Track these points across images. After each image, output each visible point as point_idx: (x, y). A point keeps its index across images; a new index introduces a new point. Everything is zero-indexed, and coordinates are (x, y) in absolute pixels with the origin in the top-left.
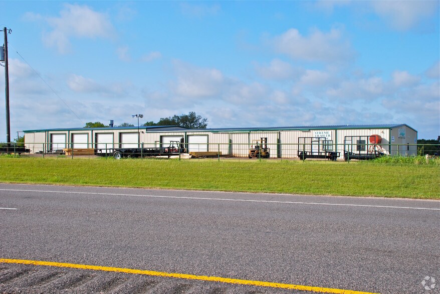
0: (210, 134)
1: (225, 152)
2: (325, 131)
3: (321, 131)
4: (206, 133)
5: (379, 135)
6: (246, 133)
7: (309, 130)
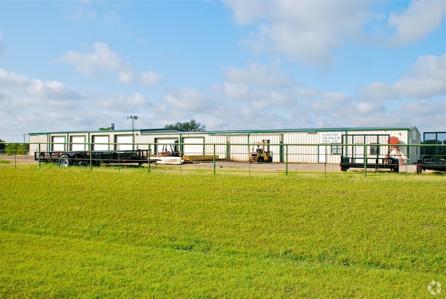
0: (206, 136)
1: (222, 156)
2: (334, 133)
3: (329, 133)
4: (202, 135)
5: (396, 136)
6: (245, 135)
7: (316, 131)
